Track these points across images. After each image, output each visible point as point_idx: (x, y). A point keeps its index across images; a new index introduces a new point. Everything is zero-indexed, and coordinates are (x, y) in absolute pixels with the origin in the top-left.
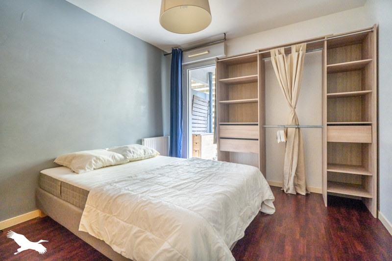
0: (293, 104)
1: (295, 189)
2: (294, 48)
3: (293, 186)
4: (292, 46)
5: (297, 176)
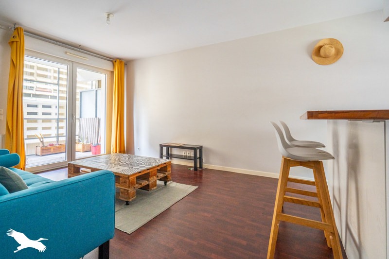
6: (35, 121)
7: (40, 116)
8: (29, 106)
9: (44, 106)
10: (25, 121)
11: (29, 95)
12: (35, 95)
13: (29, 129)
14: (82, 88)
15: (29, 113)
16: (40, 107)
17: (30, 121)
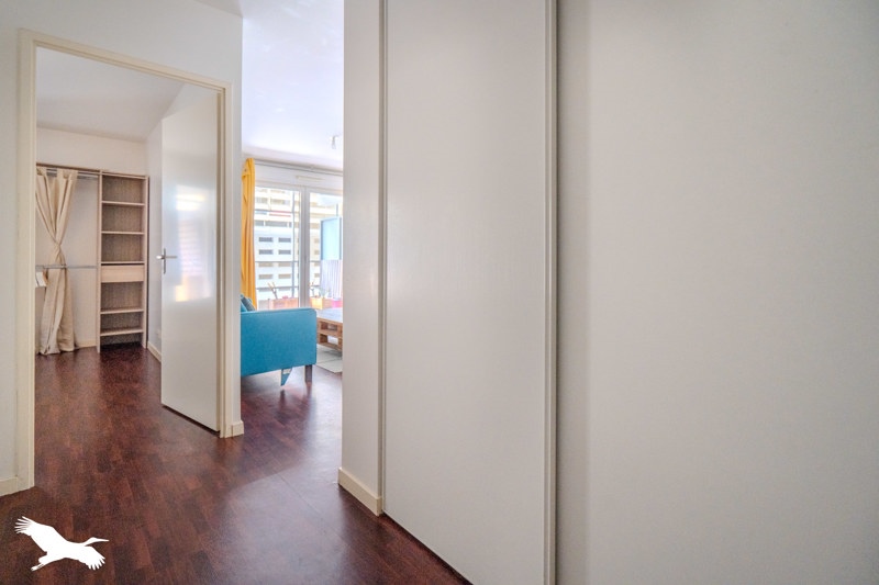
0: (58, 238)
1: (59, 346)
2: (60, 172)
3: (55, 343)
4: (59, 170)
5: (62, 329)
6: (269, 264)
7: (276, 257)
8: (262, 240)
9: (281, 240)
10: (257, 265)
11: (260, 223)
12: (269, 223)
13: (262, 277)
14: (324, 215)
15: (261, 252)
16: (276, 240)
17: (263, 264)
